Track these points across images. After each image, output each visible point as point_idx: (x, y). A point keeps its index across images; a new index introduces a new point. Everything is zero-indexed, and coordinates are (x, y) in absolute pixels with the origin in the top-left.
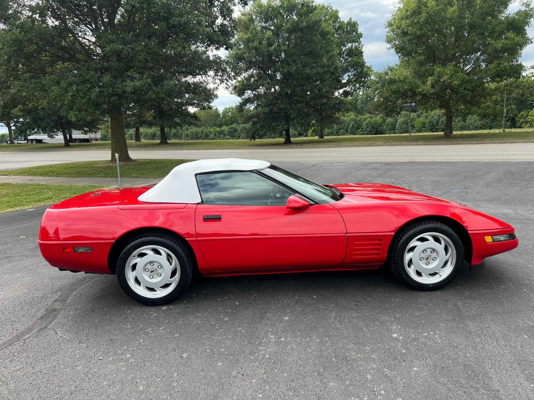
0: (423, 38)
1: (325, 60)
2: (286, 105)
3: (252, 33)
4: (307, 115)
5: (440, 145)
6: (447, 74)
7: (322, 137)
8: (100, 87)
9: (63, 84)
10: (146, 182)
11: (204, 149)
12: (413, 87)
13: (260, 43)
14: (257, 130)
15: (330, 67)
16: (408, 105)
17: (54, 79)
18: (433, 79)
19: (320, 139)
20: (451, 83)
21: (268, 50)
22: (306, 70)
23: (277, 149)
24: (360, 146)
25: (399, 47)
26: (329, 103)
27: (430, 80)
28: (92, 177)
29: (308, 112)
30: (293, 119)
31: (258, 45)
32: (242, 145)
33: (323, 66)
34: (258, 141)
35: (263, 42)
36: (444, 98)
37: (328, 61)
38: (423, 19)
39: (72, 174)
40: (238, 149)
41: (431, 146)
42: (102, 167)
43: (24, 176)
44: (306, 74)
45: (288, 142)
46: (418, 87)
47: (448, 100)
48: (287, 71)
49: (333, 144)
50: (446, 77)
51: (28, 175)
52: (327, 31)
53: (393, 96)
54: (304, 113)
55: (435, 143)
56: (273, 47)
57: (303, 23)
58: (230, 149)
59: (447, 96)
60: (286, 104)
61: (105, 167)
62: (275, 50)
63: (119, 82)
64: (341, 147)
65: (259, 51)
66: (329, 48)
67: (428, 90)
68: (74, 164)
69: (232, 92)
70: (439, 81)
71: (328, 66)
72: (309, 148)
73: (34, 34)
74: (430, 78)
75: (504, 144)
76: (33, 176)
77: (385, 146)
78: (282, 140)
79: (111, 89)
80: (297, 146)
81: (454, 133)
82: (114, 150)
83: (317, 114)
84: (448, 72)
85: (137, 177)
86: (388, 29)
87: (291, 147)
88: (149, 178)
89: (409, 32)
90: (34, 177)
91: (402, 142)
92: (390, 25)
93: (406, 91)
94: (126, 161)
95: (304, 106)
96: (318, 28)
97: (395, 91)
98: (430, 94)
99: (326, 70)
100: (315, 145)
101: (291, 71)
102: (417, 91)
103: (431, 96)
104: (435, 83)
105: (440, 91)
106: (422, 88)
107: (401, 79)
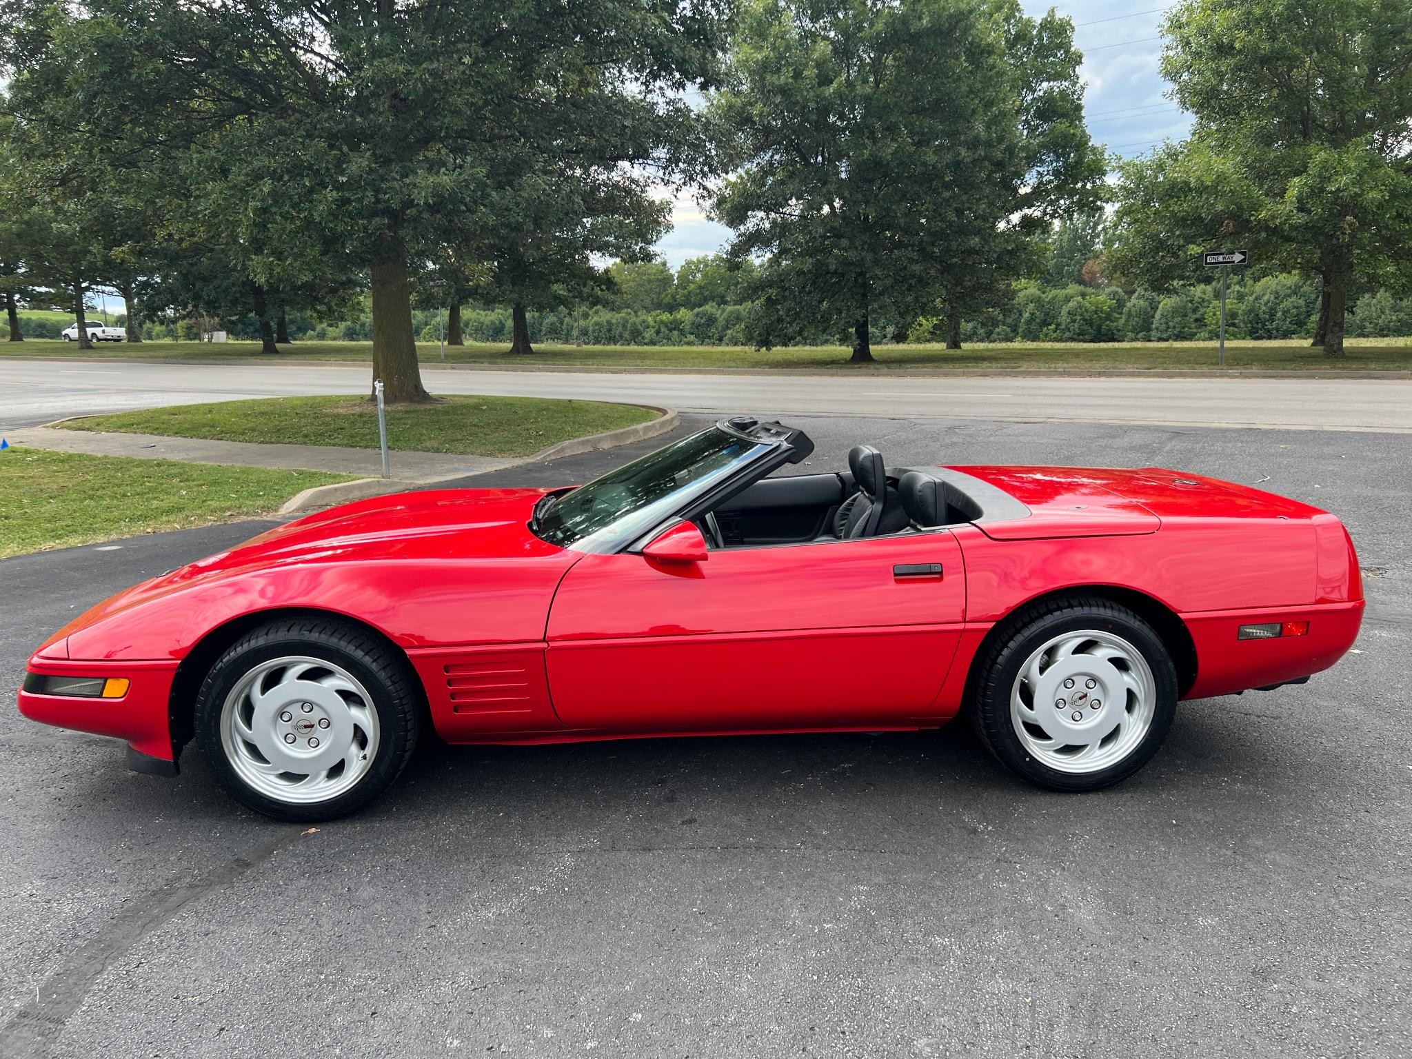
0: (1279, 62)
1: (979, 128)
2: (864, 253)
3: (774, 49)
4: (922, 281)
5: (1313, 377)
6: (1347, 170)
7: (955, 345)
8: (339, 187)
9: (238, 175)
10: (462, 466)
11: (630, 372)
12: (1240, 208)
13: (797, 75)
14: (780, 320)
15: (994, 147)
16: (1221, 259)
17: (213, 159)
18: (1305, 183)
19: (952, 352)
20: (1360, 196)
21: (818, 96)
22: (925, 154)
23: (832, 375)
25: (1201, 90)
26: (986, 248)
27: (1294, 188)
28: (314, 444)
29: (924, 274)
30: (881, 294)
31: (790, 80)
32: (733, 364)
33: (974, 144)
34: (778, 351)
35: (805, 73)
36: (1334, 241)
37: (988, 128)
38: (1280, 8)
39: (262, 433)
40: (724, 373)
41: (1287, 381)
42: (346, 417)
43: (135, 433)
44: (925, 164)
45: (862, 358)
46: (1256, 206)
47: (1348, 246)
48: (871, 155)
49: (994, 365)
50: (1344, 179)
51: (145, 433)
52: (988, 45)
53: (1177, 233)
54: (912, 276)
55: (1300, 372)
56: (835, 85)
57: (920, 18)
58: (699, 372)
59: (1344, 233)
60: (863, 249)
61: (353, 415)
62: (839, 94)
63: (395, 175)
64: (1016, 375)
65: (793, 99)
66: (991, 93)
67: (1288, 215)
68: (271, 403)
69: (713, 215)
70: (1322, 190)
71: (988, 144)
72: (924, 375)
73: (159, 28)
74: (1296, 180)
76: (158, 434)
77: (1148, 376)
78: (847, 351)
79: (370, 193)
80: (889, 368)
81: (1348, 343)
82: (381, 367)
83: (949, 281)
84: (1352, 164)
85: (437, 451)
86: (1169, 39)
87: (872, 371)
88: (472, 453)
89: (1237, 45)
90: (161, 438)
91: (1197, 367)
92: (1177, 25)
93: (1218, 220)
94: (411, 401)
95: (915, 256)
96: (965, 32)
98: (1294, 228)
99: (980, 155)
100: (940, 368)
101: (881, 157)
102: (1252, 218)
103: (1294, 234)
104: (1311, 196)
105: (1325, 220)
106: (1268, 210)
107: (1210, 183)
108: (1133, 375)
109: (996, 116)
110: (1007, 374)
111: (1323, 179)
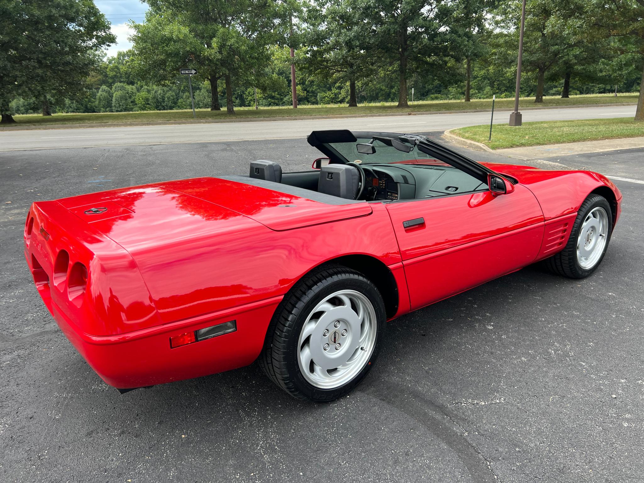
4: (43, 79)
6: (233, 37)
7: (49, 114)
12: (196, 50)
16: (186, 72)
18: (218, 41)
19: (47, 117)
20: (239, 48)
24: (137, 125)
27: (215, 42)
36: (232, 67)
45: (8, 121)
46: (203, 50)
47: (237, 68)
50: (233, 40)
53: (170, 60)
54: (38, 76)
59: (235, 63)
67: (215, 54)
70: (225, 45)
72: (59, 128)
74: (215, 39)
75: (295, 121)
77: (169, 124)
81: (235, 109)
84: (234, 35)
87: (26, 127)
97: (170, 54)
98: (218, 60)
99: (63, 13)
100: (65, 124)
102: (202, 55)
103: (217, 63)
104: (222, 47)
105: (227, 57)
106: (208, 52)
107: (181, 38)
108: (160, 124)
110: (104, 126)
111: (224, 40)
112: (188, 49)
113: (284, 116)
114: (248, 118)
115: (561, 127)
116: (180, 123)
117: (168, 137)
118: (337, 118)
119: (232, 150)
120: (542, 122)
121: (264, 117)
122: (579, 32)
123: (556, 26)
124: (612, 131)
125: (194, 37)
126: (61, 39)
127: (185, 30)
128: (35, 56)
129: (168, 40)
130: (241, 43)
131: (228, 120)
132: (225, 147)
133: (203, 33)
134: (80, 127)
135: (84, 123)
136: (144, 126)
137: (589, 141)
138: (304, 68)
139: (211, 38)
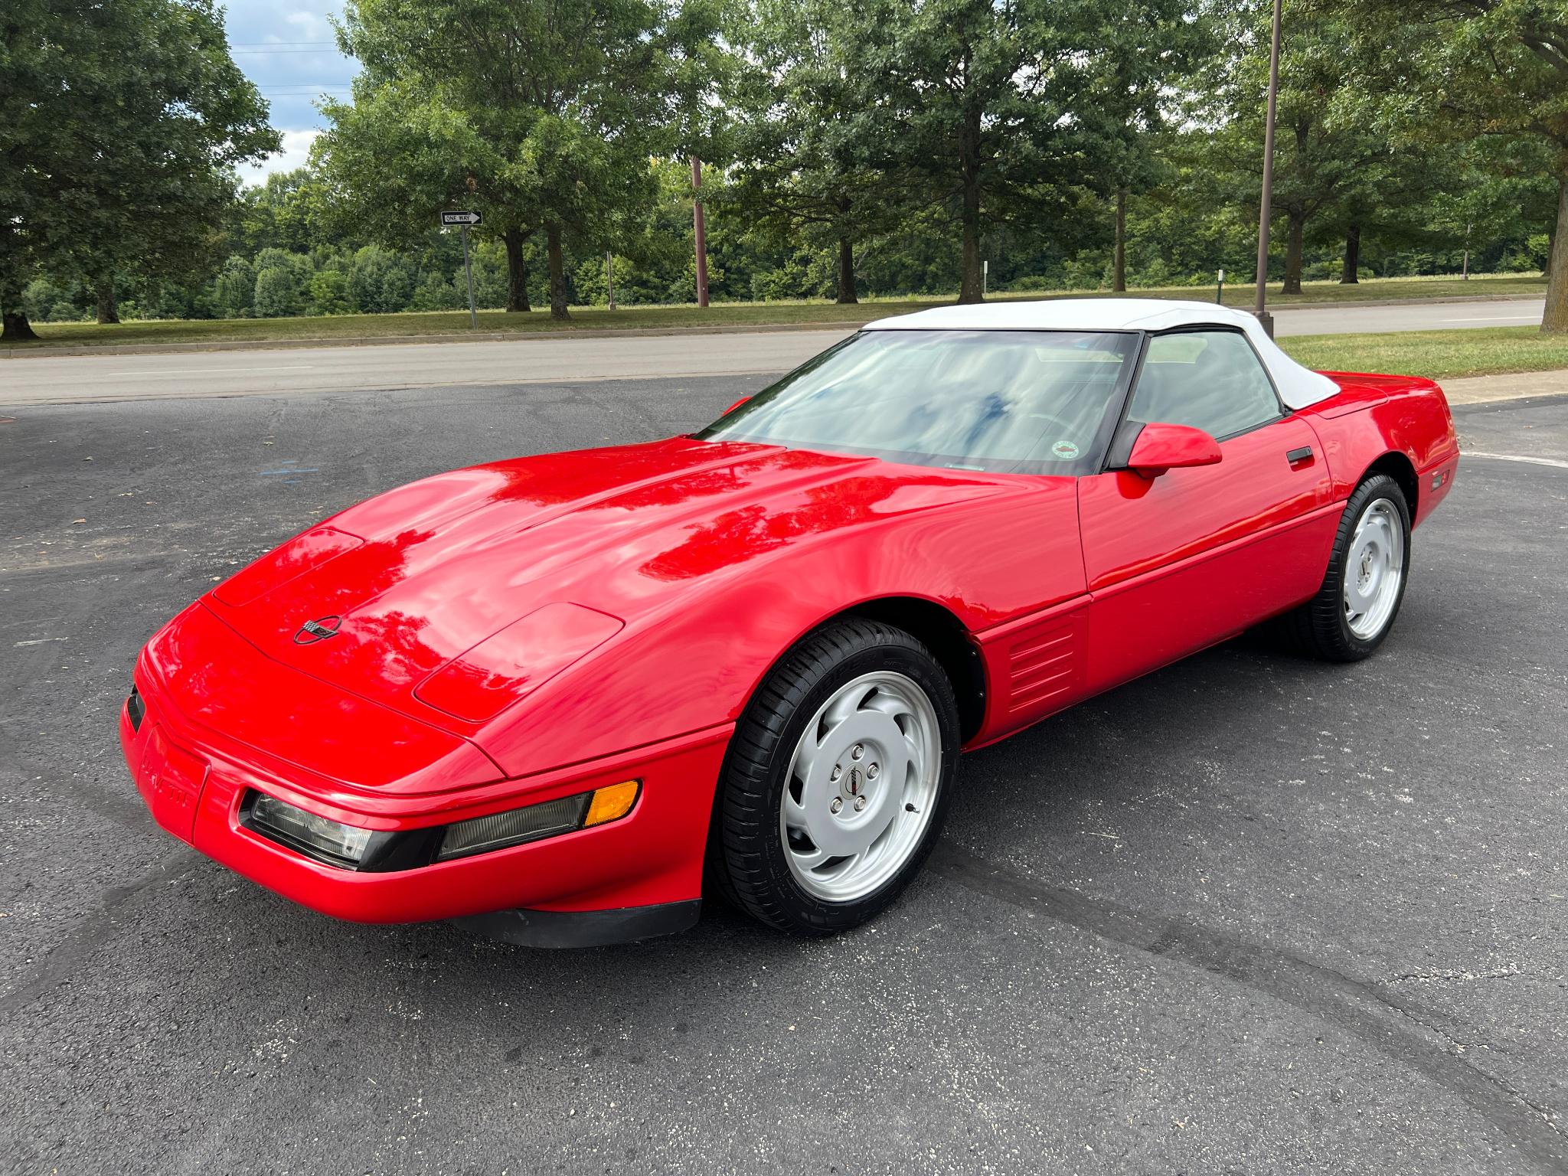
4: (111, 233)
7: (113, 319)
12: (483, 165)
16: (457, 218)
18: (537, 146)
20: (586, 162)
24: (336, 344)
27: (528, 150)
36: (570, 205)
45: (19, 336)
46: (499, 166)
49: (233, 338)
50: (573, 144)
54: (97, 224)
59: (577, 198)
70: (551, 155)
72: (145, 351)
74: (529, 141)
77: (413, 342)
84: (575, 131)
87: (66, 350)
91: (459, 331)
97: (420, 175)
98: (534, 189)
99: (160, 78)
101: (28, 66)
102: (496, 177)
103: (533, 195)
104: (544, 159)
105: (557, 183)
106: (511, 170)
107: (449, 137)
108: (392, 342)
109: (167, 31)
110: (258, 347)
111: (549, 143)
112: (464, 162)
113: (689, 326)
114: (604, 328)
115: (1372, 347)
116: (440, 341)
117: (420, 372)
118: (816, 329)
119: (589, 402)
120: (1320, 337)
121: (642, 327)
122: (1411, 122)
123: (1353, 111)
124: (1497, 357)
125: (479, 135)
126: (156, 139)
127: (458, 119)
128: (91, 179)
129: (414, 143)
130: (590, 152)
131: (555, 333)
132: (568, 393)
133: (498, 127)
134: (199, 349)
135: (209, 340)
136: (353, 347)
137: (1445, 378)
138: (731, 212)
139: (519, 138)
